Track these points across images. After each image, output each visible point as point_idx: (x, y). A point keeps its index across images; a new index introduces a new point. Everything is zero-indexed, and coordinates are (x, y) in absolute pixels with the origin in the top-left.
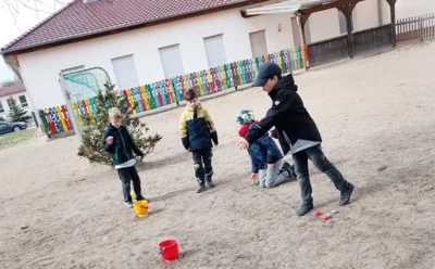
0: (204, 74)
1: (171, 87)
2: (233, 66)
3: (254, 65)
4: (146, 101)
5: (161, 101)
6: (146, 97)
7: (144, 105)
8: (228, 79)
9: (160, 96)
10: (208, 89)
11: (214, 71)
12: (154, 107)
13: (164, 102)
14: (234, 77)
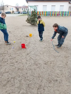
0: (57, 12)
1: (51, 13)
2: (63, 12)
3: (67, 13)
4: (45, 14)
5: (48, 15)
6: (46, 13)
7: (45, 15)
8: (61, 14)
9: (48, 14)
10: (57, 15)
11: (59, 12)
12: (46, 16)
13: (49, 15)
14: (63, 14)
